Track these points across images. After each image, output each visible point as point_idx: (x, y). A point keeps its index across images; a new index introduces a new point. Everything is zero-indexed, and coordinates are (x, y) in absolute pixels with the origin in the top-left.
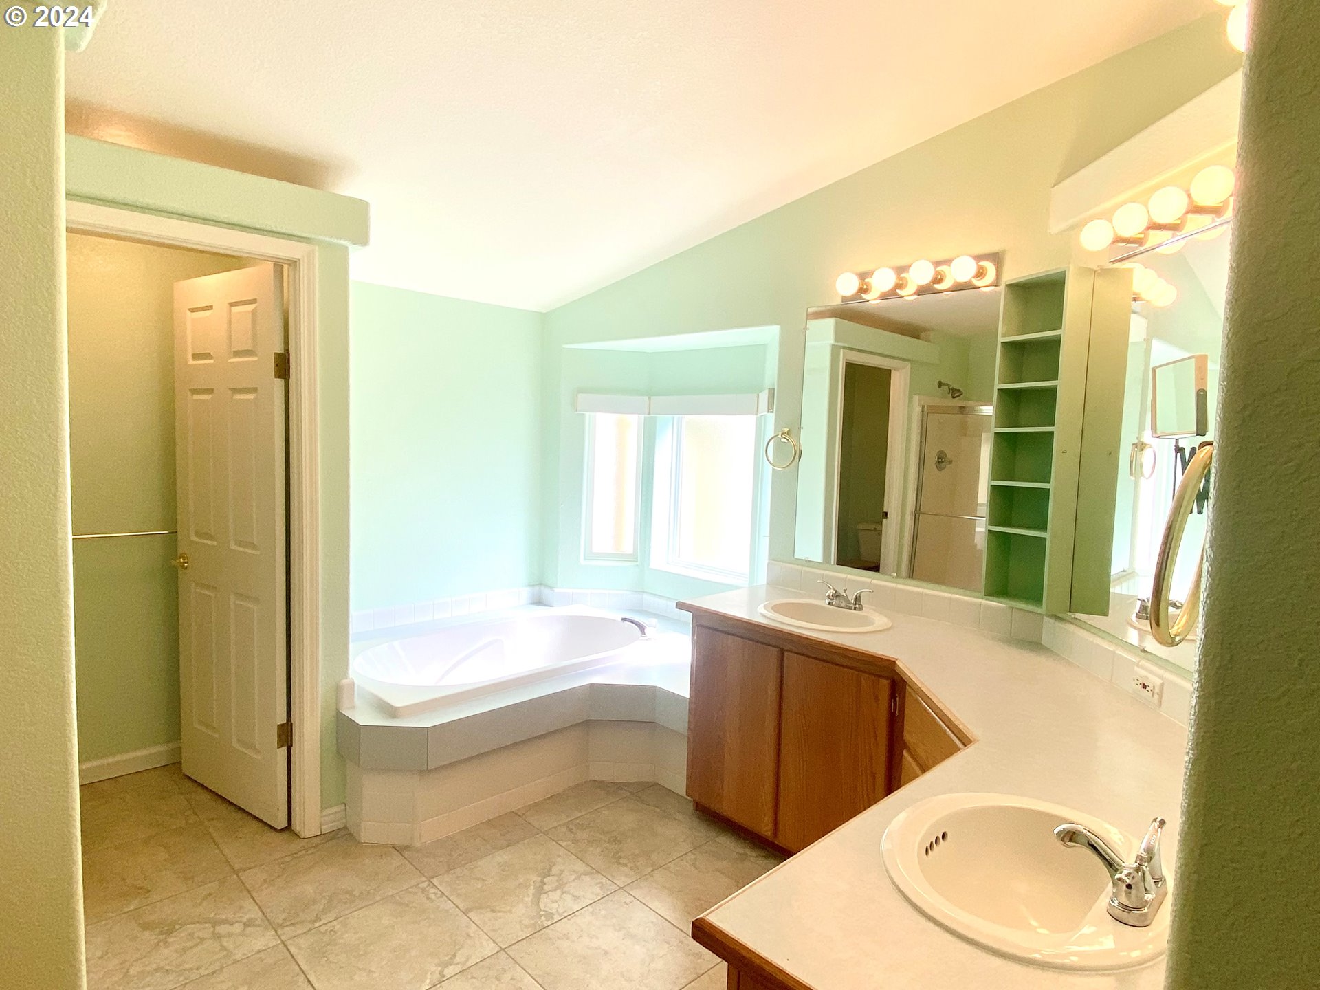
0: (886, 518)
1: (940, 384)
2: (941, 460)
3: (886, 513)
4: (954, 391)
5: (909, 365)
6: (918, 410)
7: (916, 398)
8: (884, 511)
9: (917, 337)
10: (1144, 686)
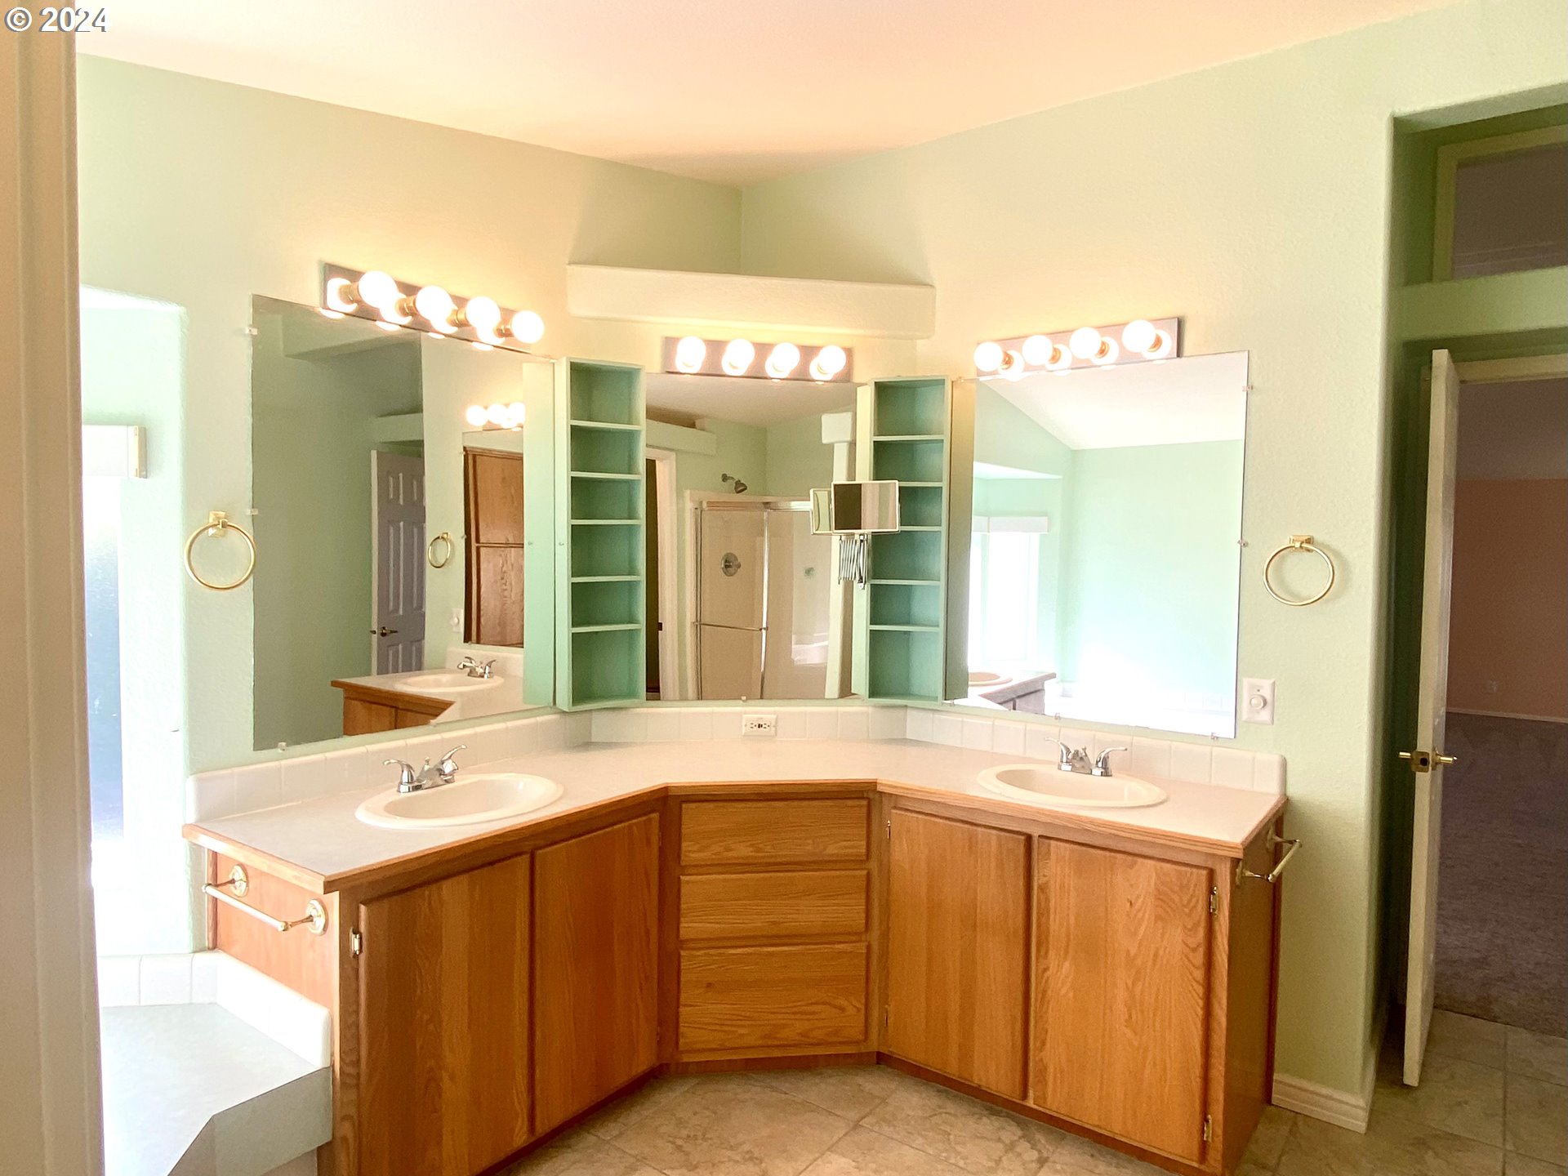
0: (661, 630)
1: (725, 478)
2: (729, 564)
3: (661, 624)
4: (738, 483)
5: (673, 455)
6: (689, 506)
7: (687, 493)
8: (660, 621)
9: (693, 426)
10: (760, 726)
